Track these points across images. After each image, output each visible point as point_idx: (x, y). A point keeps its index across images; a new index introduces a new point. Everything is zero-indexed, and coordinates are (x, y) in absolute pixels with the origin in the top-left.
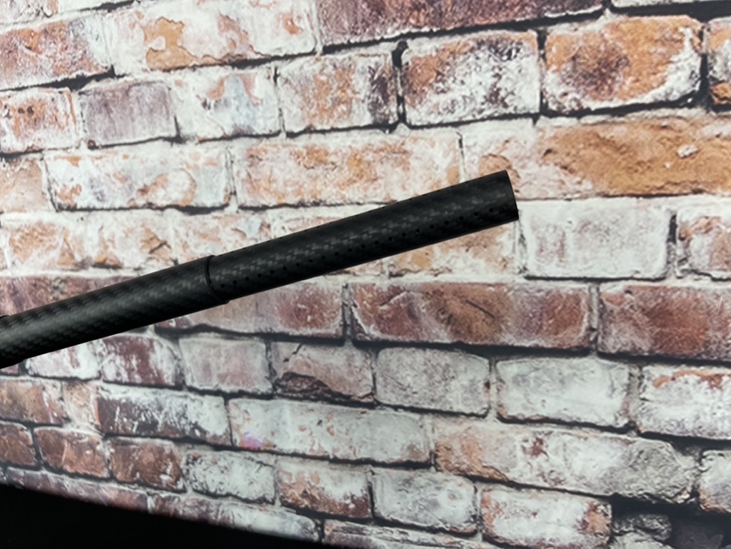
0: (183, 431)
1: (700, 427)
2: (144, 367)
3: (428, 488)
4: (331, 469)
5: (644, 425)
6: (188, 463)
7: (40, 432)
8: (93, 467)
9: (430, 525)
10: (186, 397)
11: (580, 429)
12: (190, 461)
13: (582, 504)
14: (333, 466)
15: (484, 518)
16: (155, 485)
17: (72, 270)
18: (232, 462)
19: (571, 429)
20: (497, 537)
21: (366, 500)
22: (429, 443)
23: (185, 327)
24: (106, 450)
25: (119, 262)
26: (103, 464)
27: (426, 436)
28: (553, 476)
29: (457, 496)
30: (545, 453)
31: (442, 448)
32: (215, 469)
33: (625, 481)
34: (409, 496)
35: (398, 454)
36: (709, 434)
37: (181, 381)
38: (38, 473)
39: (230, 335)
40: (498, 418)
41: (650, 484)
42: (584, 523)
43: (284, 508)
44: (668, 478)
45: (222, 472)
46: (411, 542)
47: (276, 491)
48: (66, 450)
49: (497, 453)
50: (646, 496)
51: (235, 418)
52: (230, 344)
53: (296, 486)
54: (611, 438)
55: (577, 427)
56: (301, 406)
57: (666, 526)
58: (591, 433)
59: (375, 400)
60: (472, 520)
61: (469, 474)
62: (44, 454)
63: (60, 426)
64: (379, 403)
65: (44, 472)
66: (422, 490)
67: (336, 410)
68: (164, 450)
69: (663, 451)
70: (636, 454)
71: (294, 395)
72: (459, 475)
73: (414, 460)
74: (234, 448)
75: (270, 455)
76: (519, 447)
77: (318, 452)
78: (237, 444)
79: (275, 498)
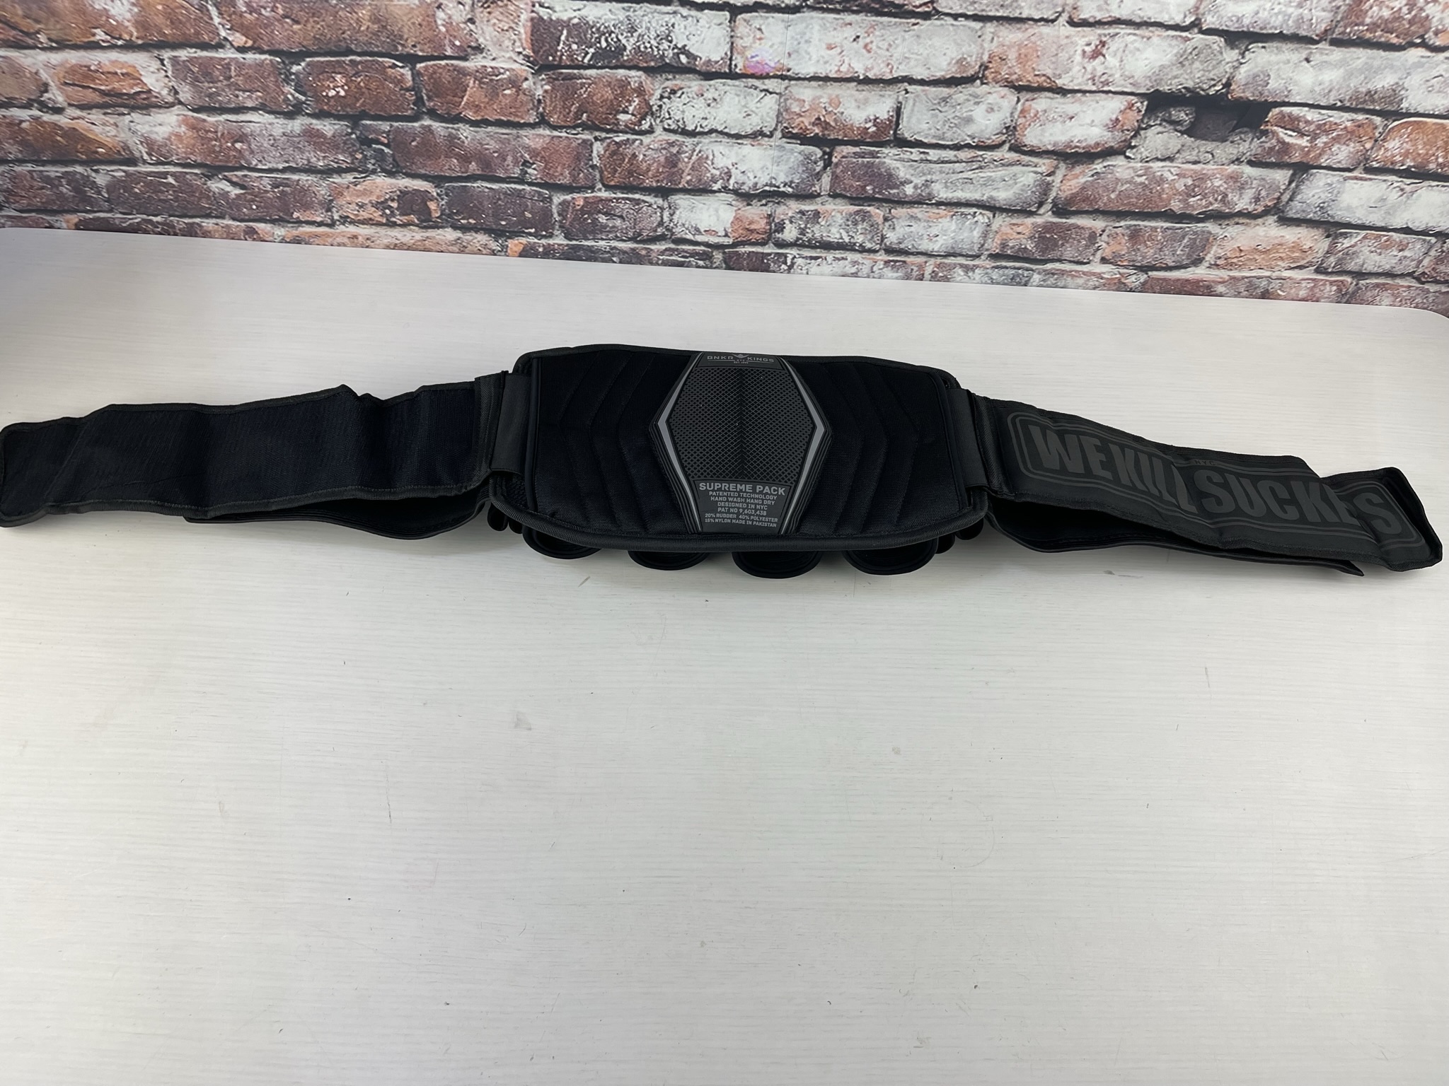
0: (662, 57)
1: (1256, 22)
3: (967, 104)
4: (857, 90)
5: (1208, 22)
6: (662, 97)
7: (426, 68)
8: (513, 110)
9: (956, 142)
10: (675, 13)
11: (1147, 29)
12: (666, 95)
13: (1121, 103)
14: (860, 87)
15: (1018, 129)
16: (608, 127)
18: (726, 92)
19: (1138, 29)
20: (1025, 146)
21: (891, 121)
22: (982, 54)
24: (538, 87)
26: (531, 105)
27: (982, 45)
28: (1102, 80)
29: (996, 109)
30: (1104, 56)
31: (997, 58)
32: (700, 103)
33: (1169, 77)
34: (940, 115)
35: (943, 70)
36: (1261, 29)
38: (416, 124)
40: (1067, 22)
41: (1191, 78)
42: (1117, 119)
43: (784, 140)
44: (1209, 71)
45: (709, 105)
46: (930, 162)
47: (779, 122)
48: (469, 91)
49: (1054, 59)
50: (1183, 90)
51: (742, 38)
53: (807, 113)
54: (1173, 36)
55: (1144, 27)
56: (837, 19)
57: (1190, 116)
58: (1157, 33)
59: (934, 8)
60: (1004, 131)
61: (1017, 84)
62: (430, 99)
63: (465, 59)
64: (938, 12)
65: (428, 122)
66: (958, 107)
67: (881, 23)
68: (629, 83)
69: (1215, 46)
70: (1189, 51)
71: (830, 7)
72: (1005, 86)
73: (959, 76)
74: (732, 75)
75: (780, 81)
76: (1079, 52)
77: (846, 74)
78: (737, 70)
79: (775, 129)
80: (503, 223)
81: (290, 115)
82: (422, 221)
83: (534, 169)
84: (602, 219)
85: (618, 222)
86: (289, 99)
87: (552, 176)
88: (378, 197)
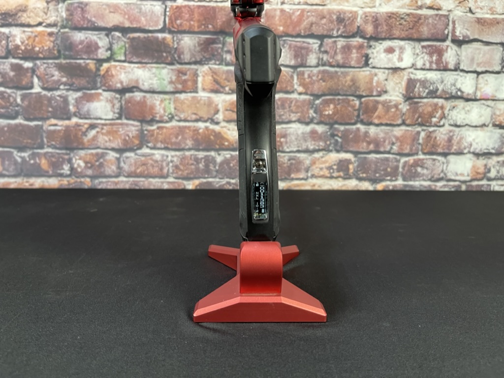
0: (451, 93)
2: (439, 61)
6: (449, 110)
7: (365, 101)
8: (393, 119)
10: (458, 75)
12: (451, 109)
16: (427, 124)
17: (414, 10)
18: (473, 107)
23: (467, 39)
24: (405, 107)
25: (440, 7)
26: (400, 116)
32: (463, 112)
37: (457, 67)
38: (354, 127)
39: (488, 43)
43: (494, 128)
45: (466, 113)
47: (491, 119)
48: (379, 110)
51: (480, 84)
52: (487, 48)
62: (363, 114)
63: (379, 96)
65: (359, 126)
68: (438, 104)
74: (476, 100)
75: (492, 101)
78: (478, 98)
79: (490, 123)
80: (377, 175)
81: (307, 124)
82: (345, 175)
83: (396, 146)
84: (419, 169)
85: (425, 171)
86: (309, 116)
87: (402, 149)
88: (329, 164)
